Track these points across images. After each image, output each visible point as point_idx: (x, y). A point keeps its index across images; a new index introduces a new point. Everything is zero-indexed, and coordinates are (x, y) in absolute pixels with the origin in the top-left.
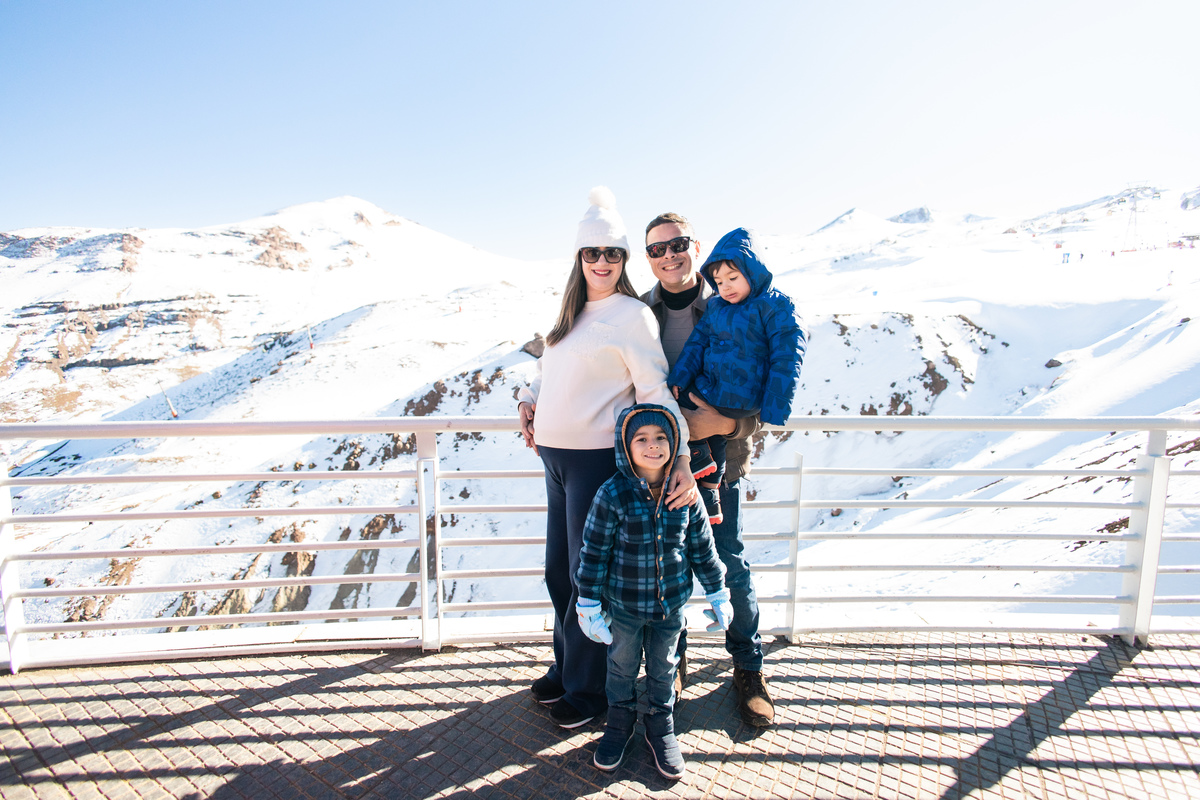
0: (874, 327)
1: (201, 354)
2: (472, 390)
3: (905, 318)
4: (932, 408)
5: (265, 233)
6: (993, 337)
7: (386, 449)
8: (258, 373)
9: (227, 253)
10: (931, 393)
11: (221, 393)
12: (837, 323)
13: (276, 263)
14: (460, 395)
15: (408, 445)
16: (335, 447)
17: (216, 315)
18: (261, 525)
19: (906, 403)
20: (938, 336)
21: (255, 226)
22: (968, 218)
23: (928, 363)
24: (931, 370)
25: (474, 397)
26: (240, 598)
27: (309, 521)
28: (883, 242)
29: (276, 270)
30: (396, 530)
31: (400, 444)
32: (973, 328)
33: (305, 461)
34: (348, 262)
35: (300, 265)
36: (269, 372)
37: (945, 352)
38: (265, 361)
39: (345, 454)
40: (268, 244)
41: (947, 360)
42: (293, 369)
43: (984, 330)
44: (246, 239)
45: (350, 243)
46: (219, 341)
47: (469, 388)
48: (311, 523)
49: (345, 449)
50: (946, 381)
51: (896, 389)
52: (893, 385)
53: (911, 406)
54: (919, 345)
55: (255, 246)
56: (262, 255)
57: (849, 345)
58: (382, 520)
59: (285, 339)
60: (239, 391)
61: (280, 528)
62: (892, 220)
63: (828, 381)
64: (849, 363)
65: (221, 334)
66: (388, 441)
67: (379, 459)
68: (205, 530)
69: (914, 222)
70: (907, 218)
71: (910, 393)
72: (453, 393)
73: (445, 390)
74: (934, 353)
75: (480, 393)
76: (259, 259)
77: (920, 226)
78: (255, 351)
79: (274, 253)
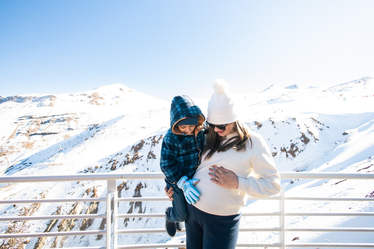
0: (283, 122)
1: (71, 131)
2: (153, 142)
3: (293, 119)
4: (305, 149)
5: (93, 95)
6: (323, 125)
7: (125, 162)
8: (87, 137)
9: (81, 101)
10: (304, 143)
11: (76, 143)
12: (271, 121)
13: (95, 103)
14: (149, 144)
15: (132, 161)
16: (109, 161)
17: (76, 119)
18: (83, 187)
19: (296, 147)
20: (305, 124)
21: (90, 93)
22: (310, 87)
23: (302, 133)
24: (303, 136)
25: (154, 145)
26: (75, 212)
27: (99, 186)
28: (283, 95)
29: (95, 105)
30: (127, 189)
31: (129, 160)
32: (316, 122)
33: (99, 166)
34: (117, 103)
35: (102, 104)
36: (91, 137)
37: (308, 130)
38: (90, 133)
39: (112, 163)
40: (93, 98)
41: (308, 132)
42: (98, 136)
43: (320, 123)
44: (87, 96)
45: (118, 97)
46: (77, 127)
47: (152, 142)
48: (100, 187)
49: (112, 162)
50: (309, 140)
51: (292, 142)
52: (291, 141)
53: (297, 148)
54: (299, 127)
55: (90, 98)
56: (91, 101)
57: (275, 127)
58: (122, 186)
59: (96, 126)
60: (81, 142)
61: (89, 188)
62: (286, 88)
63: (269, 139)
64: (276, 133)
65: (77, 125)
66: (126, 159)
67: (122, 165)
68: (66, 188)
69: (293, 89)
70: (291, 87)
71: (297, 143)
72: (147, 143)
73: (144, 142)
74: (304, 130)
75: (155, 144)
76: (90, 102)
77: (295, 90)
78: (87, 130)
79: (95, 100)
